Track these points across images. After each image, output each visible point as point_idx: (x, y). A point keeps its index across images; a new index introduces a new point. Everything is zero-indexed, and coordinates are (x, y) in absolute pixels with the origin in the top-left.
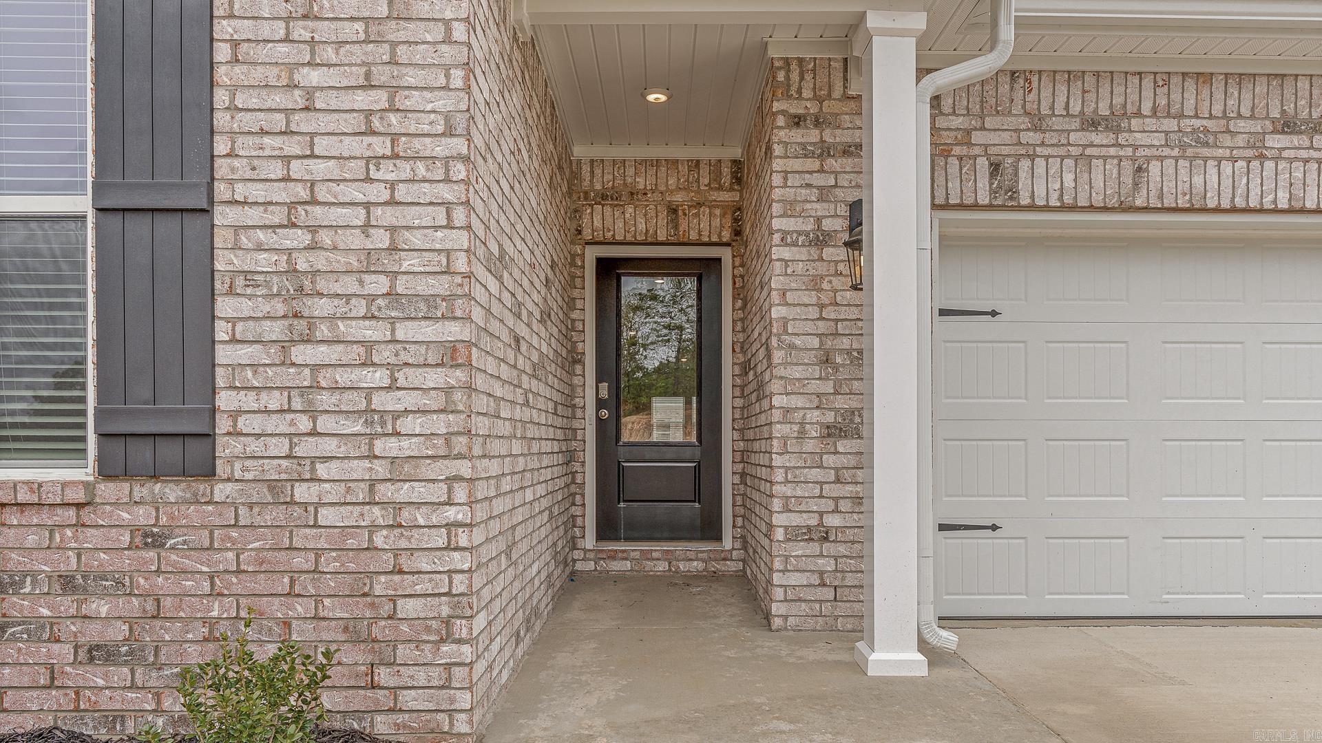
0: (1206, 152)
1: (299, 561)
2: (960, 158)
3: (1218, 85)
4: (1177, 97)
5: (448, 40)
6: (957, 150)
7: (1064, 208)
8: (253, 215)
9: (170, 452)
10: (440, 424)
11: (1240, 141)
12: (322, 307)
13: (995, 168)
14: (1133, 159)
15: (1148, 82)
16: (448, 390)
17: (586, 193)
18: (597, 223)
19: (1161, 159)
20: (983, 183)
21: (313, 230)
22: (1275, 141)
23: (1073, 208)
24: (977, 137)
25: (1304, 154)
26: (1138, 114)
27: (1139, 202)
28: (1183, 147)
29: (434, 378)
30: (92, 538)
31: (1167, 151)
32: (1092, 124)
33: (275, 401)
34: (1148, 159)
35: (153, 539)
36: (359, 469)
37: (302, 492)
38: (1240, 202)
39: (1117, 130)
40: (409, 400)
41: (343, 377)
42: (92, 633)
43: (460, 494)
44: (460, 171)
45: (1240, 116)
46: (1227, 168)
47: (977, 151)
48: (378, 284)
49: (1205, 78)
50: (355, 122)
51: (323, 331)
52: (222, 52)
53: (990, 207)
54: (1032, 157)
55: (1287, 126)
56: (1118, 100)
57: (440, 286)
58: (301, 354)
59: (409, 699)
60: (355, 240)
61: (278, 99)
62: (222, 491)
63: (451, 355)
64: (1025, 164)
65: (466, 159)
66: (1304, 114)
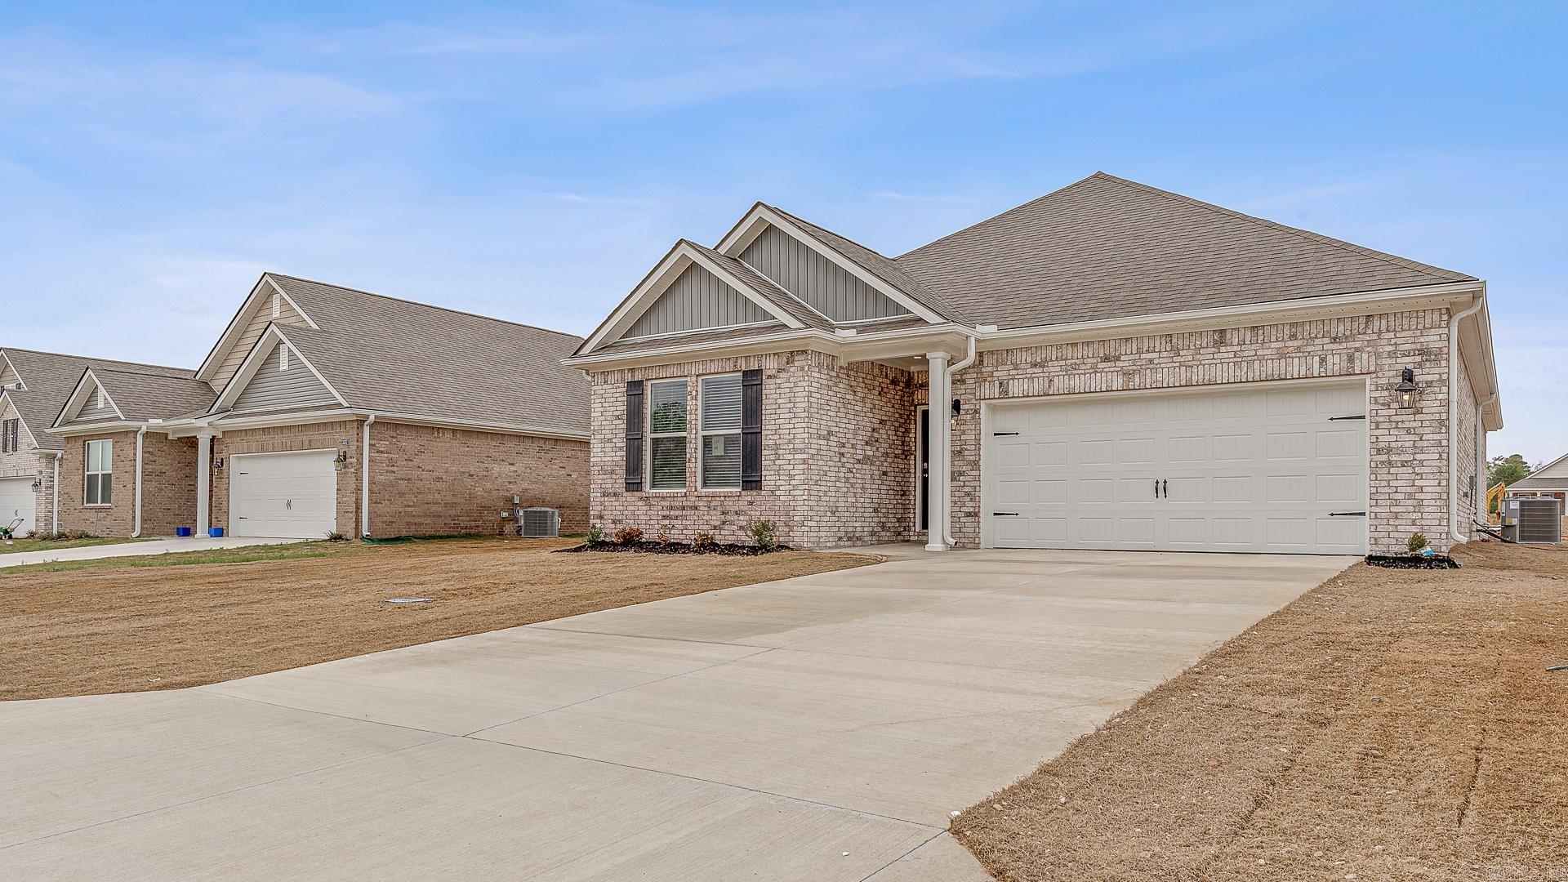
0: (1076, 372)
1: (776, 508)
2: (989, 382)
3: (1080, 347)
4: (1064, 353)
6: (989, 379)
7: (1024, 396)
8: (769, 432)
9: (754, 484)
10: (802, 477)
11: (1088, 366)
12: (781, 452)
13: (1001, 384)
14: (1048, 377)
15: (1054, 348)
16: (804, 469)
17: (916, 385)
18: (920, 397)
19: (1058, 376)
20: (997, 390)
21: (780, 435)
22: (1101, 365)
23: (1028, 396)
24: (995, 374)
25: (1112, 369)
26: (1051, 360)
27: (1050, 393)
28: (1067, 371)
29: (802, 467)
30: (741, 503)
31: (1061, 373)
32: (1034, 365)
33: (772, 472)
34: (1054, 377)
35: (751, 503)
36: (787, 487)
37: (777, 493)
38: (1087, 390)
39: (1044, 367)
40: (797, 472)
41: (785, 467)
42: (741, 523)
43: (806, 493)
45: (1088, 357)
46: (1082, 377)
47: (995, 379)
48: (791, 446)
49: (1075, 345)
51: (781, 457)
52: (764, 397)
53: (999, 398)
54: (1013, 379)
55: (1106, 359)
56: (1044, 356)
57: (802, 446)
58: (777, 462)
59: (796, 539)
60: (787, 437)
61: (774, 407)
62: (763, 493)
63: (804, 461)
64: (1011, 382)
65: (808, 417)
66: (1113, 354)
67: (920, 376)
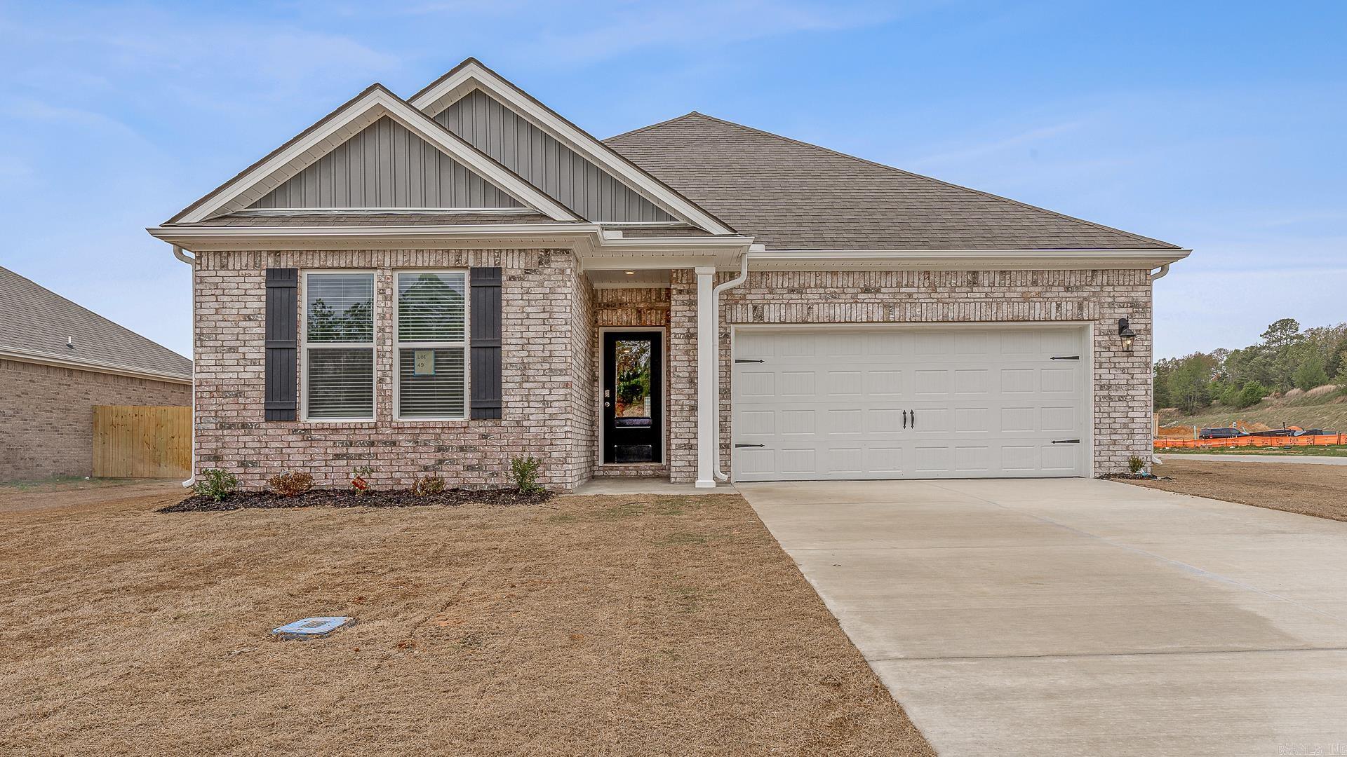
0: (835, 301)
1: (524, 442)
2: (742, 305)
3: (840, 276)
4: (824, 280)
5: (566, 299)
6: (741, 302)
7: (781, 323)
8: (512, 348)
9: (490, 412)
10: (563, 404)
11: (848, 296)
12: (531, 372)
13: (755, 308)
14: (807, 304)
15: (813, 275)
16: (566, 395)
17: (599, 304)
18: (605, 318)
19: (818, 304)
20: (750, 314)
21: (529, 351)
22: (862, 296)
23: (785, 323)
24: (748, 297)
25: (873, 301)
26: (810, 287)
27: (809, 321)
28: (826, 299)
29: (562, 391)
30: (468, 436)
31: (820, 301)
32: (792, 291)
33: (518, 398)
34: (813, 304)
35: (484, 437)
36: (541, 417)
37: (525, 423)
38: (848, 320)
39: (802, 293)
40: (555, 398)
41: (537, 392)
42: (468, 462)
43: (569, 423)
44: (569, 335)
45: (848, 287)
46: (843, 306)
47: (748, 302)
48: (546, 366)
49: (835, 273)
50: (540, 322)
51: (531, 379)
52: (504, 303)
53: (753, 323)
54: (769, 304)
55: (867, 290)
56: (802, 282)
57: (563, 366)
58: (525, 385)
59: (554, 480)
60: (540, 354)
61: (519, 316)
62: (503, 423)
63: (567, 385)
64: (766, 307)
65: (571, 331)
66: (873, 286)
67: (605, 294)
